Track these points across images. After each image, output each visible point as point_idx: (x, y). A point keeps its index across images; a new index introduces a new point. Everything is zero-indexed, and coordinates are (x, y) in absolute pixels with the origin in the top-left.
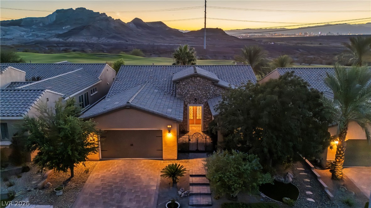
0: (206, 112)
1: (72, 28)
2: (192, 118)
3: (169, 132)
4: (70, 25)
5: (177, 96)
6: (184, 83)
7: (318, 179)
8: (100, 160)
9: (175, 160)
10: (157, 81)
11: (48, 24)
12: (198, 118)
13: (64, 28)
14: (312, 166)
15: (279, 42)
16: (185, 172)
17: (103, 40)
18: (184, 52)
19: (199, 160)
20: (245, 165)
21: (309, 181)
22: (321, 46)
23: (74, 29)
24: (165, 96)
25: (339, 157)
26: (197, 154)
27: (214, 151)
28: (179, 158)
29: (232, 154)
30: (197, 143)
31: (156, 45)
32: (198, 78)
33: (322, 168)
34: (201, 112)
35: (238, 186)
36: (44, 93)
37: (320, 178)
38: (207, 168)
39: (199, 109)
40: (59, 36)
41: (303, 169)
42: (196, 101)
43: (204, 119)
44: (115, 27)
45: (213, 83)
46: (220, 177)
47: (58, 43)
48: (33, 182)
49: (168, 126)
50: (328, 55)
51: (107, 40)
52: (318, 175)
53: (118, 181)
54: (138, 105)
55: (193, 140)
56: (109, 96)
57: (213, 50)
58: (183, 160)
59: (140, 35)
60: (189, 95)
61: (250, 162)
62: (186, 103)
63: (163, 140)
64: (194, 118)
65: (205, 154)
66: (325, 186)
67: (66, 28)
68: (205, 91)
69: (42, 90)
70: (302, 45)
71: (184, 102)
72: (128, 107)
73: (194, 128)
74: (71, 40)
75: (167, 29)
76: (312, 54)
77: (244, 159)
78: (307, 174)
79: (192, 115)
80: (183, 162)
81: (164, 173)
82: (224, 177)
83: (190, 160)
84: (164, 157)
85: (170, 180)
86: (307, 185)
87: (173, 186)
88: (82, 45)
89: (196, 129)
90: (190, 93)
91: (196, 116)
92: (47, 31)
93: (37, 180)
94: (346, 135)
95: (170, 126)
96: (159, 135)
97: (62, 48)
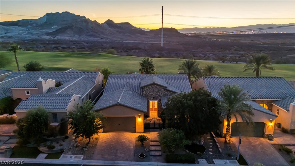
0: (160, 105)
1: (59, 28)
2: (152, 107)
3: (140, 118)
4: (57, 26)
5: (143, 95)
6: (147, 88)
7: (217, 143)
8: (102, 133)
9: (142, 133)
10: (131, 85)
11: (40, 24)
12: (155, 107)
13: (52, 28)
14: (214, 136)
15: (221, 38)
16: (148, 139)
17: (84, 38)
18: (147, 62)
19: (155, 133)
20: (177, 135)
21: (212, 144)
22: (252, 42)
23: (61, 29)
24: (136, 95)
25: (228, 131)
26: (154, 129)
27: (163, 129)
28: (144, 132)
29: (171, 130)
30: (154, 123)
31: (124, 42)
32: (155, 86)
33: (221, 137)
34: (157, 104)
35: (173, 145)
36: (73, 97)
37: (217, 142)
38: (159, 137)
39: (156, 103)
40: (48, 34)
41: (210, 138)
42: (154, 99)
43: (159, 109)
44: (92, 27)
45: (164, 88)
46: (165, 142)
47: (49, 40)
48: (72, 144)
49: (139, 115)
50: (256, 51)
51: (86, 37)
52: (217, 141)
53: (113, 144)
54: (123, 103)
55: (152, 122)
56: (104, 95)
57: (168, 47)
58: (147, 133)
59: (112, 33)
60: (150, 95)
61: (180, 134)
62: (148, 99)
63: (136, 122)
64: (153, 107)
65: (159, 129)
66: (219, 146)
67: (54, 27)
68: (159, 93)
69: (72, 95)
70: (238, 41)
71: (147, 99)
72: (118, 105)
73: (152, 113)
74: (58, 38)
75: (133, 29)
76: (244, 51)
77: (177, 133)
78: (211, 140)
79: (152, 106)
80: (147, 134)
81: (137, 140)
82: (167, 141)
83: (151, 133)
84: (137, 131)
85: (140, 143)
86: (211, 146)
87: (142, 146)
88: (68, 42)
89: (154, 114)
90: (151, 94)
91: (154, 107)
92: (39, 30)
93: (73, 143)
94: (230, 120)
95: (140, 115)
96: (134, 119)
97: (53, 46)
